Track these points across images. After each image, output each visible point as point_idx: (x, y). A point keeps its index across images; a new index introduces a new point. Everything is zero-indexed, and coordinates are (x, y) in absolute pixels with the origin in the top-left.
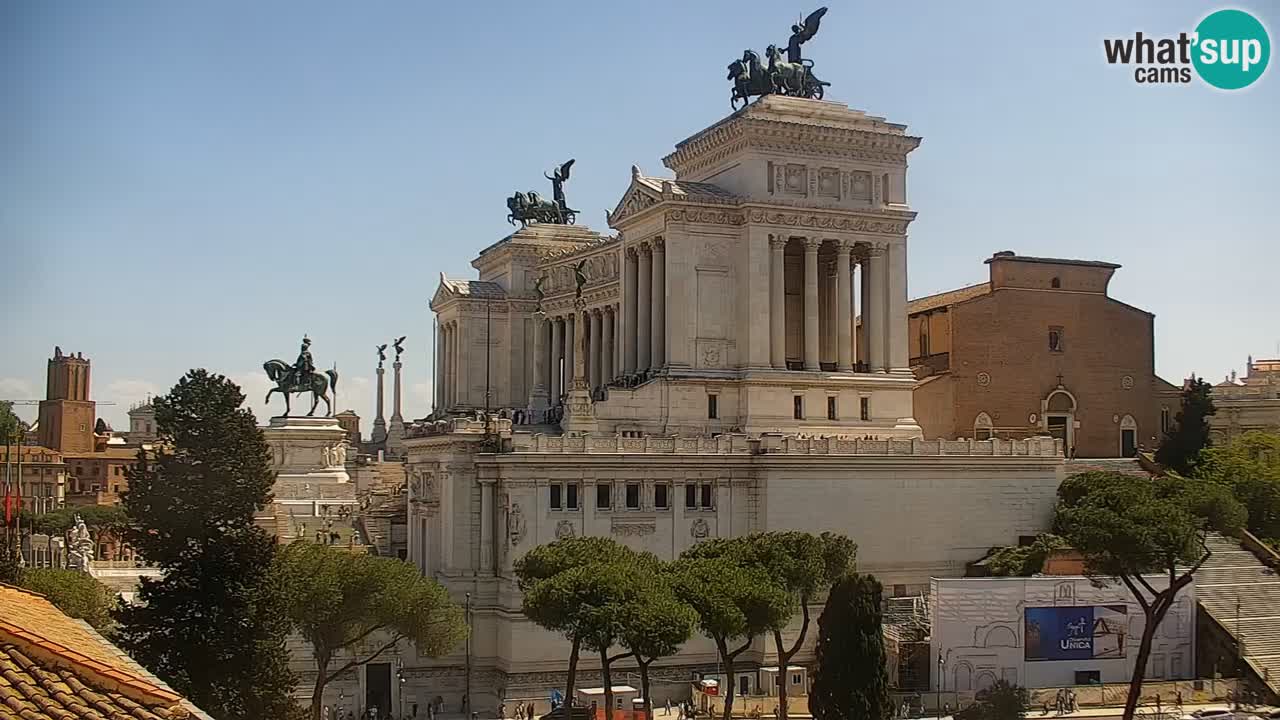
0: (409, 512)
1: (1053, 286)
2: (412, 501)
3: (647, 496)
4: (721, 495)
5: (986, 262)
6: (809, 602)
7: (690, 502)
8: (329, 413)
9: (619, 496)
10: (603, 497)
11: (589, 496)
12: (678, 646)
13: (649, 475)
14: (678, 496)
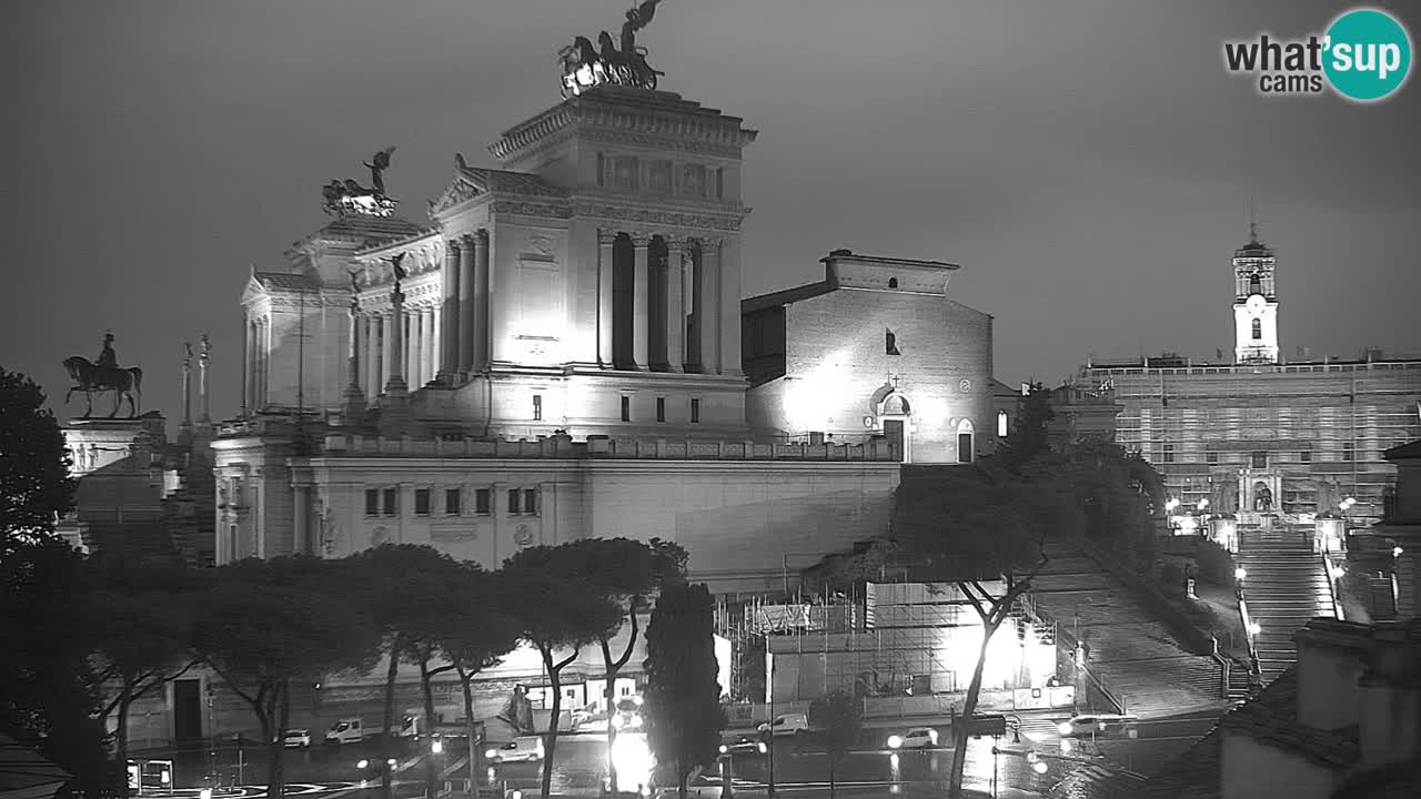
0: (218, 519)
1: (890, 286)
2: (221, 507)
3: (469, 502)
4: (546, 500)
5: (822, 261)
6: (637, 609)
7: (514, 509)
8: (133, 413)
9: (440, 503)
10: (423, 504)
11: (407, 502)
12: (501, 658)
13: (469, 479)
14: (502, 501)
